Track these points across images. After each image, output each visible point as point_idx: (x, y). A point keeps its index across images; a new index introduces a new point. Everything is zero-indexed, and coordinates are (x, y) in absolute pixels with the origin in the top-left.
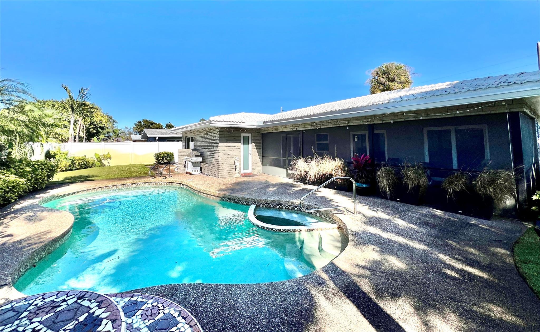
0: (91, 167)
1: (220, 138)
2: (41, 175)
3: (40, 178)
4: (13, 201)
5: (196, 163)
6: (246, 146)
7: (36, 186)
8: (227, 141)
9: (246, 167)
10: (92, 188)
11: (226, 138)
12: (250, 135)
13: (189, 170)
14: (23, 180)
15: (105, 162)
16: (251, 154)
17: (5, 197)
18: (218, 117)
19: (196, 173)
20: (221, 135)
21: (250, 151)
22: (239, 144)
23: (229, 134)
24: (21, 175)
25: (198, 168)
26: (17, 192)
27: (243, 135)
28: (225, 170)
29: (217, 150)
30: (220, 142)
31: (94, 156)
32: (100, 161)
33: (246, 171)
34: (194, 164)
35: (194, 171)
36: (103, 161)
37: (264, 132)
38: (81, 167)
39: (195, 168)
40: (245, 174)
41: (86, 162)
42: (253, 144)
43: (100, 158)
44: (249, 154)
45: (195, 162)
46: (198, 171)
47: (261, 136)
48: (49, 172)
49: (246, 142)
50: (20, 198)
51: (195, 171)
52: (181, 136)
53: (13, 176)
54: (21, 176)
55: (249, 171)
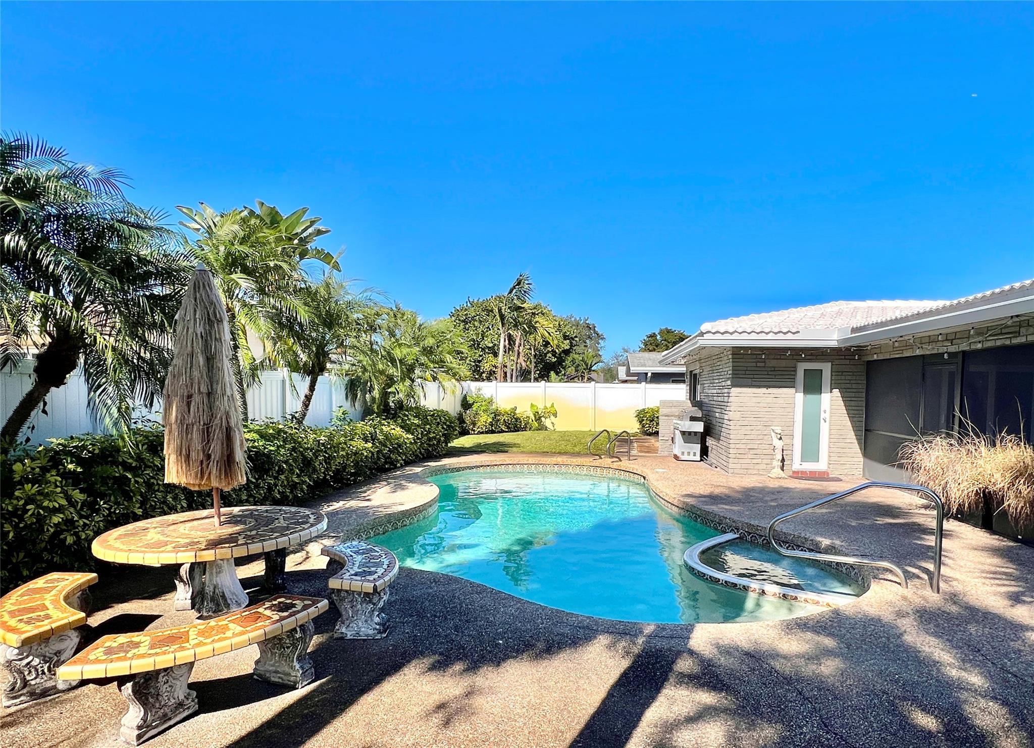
0: (524, 429)
1: (735, 376)
2: (434, 433)
3: (435, 438)
4: (399, 465)
5: (693, 434)
6: (812, 397)
7: (430, 449)
8: (754, 383)
9: (810, 453)
10: (498, 463)
11: (752, 376)
12: (826, 368)
13: (677, 451)
14: (410, 436)
15: (547, 422)
16: (827, 420)
17: (389, 457)
18: (723, 322)
19: (692, 458)
20: (735, 368)
21: (825, 412)
22: (793, 390)
23: (759, 364)
24: (407, 428)
25: (697, 448)
26: (405, 454)
27: (802, 367)
28: (746, 456)
29: (729, 404)
30: (733, 385)
31: (529, 409)
32: (538, 419)
33: (809, 466)
34: (688, 436)
35: (686, 454)
36: (543, 419)
37: (875, 357)
38: (508, 428)
39: (689, 448)
40: (802, 472)
41: (516, 419)
42: (836, 392)
43: (538, 413)
44: (822, 421)
45: (690, 433)
46: (695, 454)
47: (863, 369)
48: (446, 430)
49: (813, 386)
50: (408, 463)
51: (689, 453)
52: (683, 369)
53: (398, 429)
54: (408, 431)
55: (821, 465)
